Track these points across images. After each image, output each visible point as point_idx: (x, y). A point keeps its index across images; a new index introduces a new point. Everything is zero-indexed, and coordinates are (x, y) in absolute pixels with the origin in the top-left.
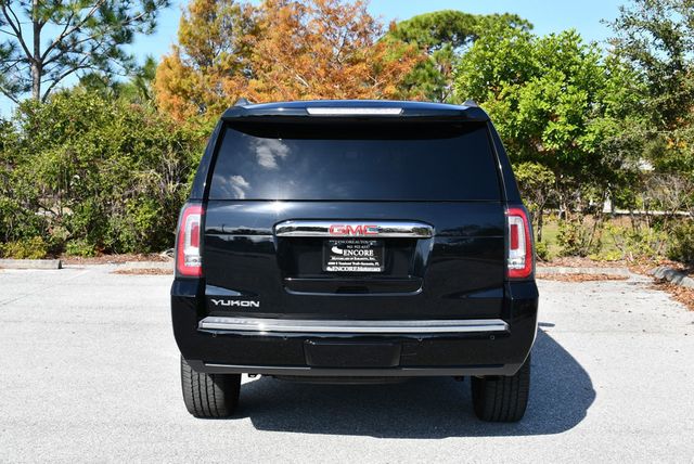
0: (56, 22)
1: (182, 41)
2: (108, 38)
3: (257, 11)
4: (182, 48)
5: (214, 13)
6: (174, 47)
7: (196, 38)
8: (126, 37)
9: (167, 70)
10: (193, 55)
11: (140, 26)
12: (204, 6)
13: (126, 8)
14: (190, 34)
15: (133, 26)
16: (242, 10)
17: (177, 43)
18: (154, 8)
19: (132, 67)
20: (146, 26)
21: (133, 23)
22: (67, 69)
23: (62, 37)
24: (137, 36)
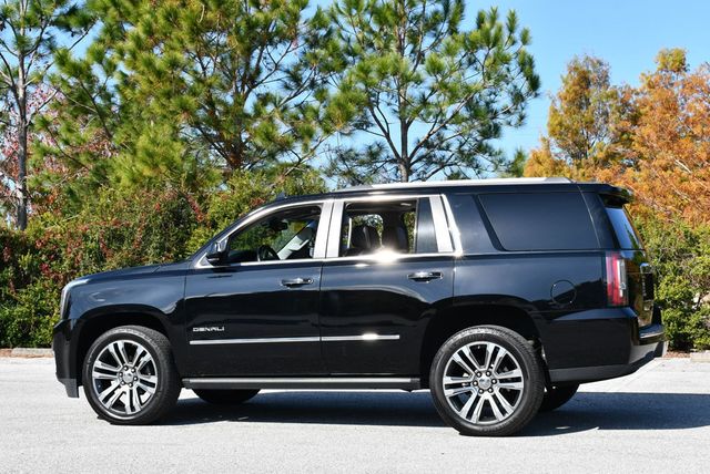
0: (424, 120)
1: (553, 133)
2: (476, 134)
3: (637, 94)
4: (553, 140)
5: (587, 100)
6: (544, 140)
7: (568, 128)
8: (494, 131)
9: (536, 165)
10: (565, 147)
11: (509, 119)
12: (575, 92)
13: (493, 102)
14: (560, 124)
15: (501, 119)
16: (620, 93)
17: (547, 136)
18: (523, 100)
19: (501, 161)
20: (514, 118)
21: (501, 116)
22: (433, 167)
23: (430, 135)
24: (505, 130)
